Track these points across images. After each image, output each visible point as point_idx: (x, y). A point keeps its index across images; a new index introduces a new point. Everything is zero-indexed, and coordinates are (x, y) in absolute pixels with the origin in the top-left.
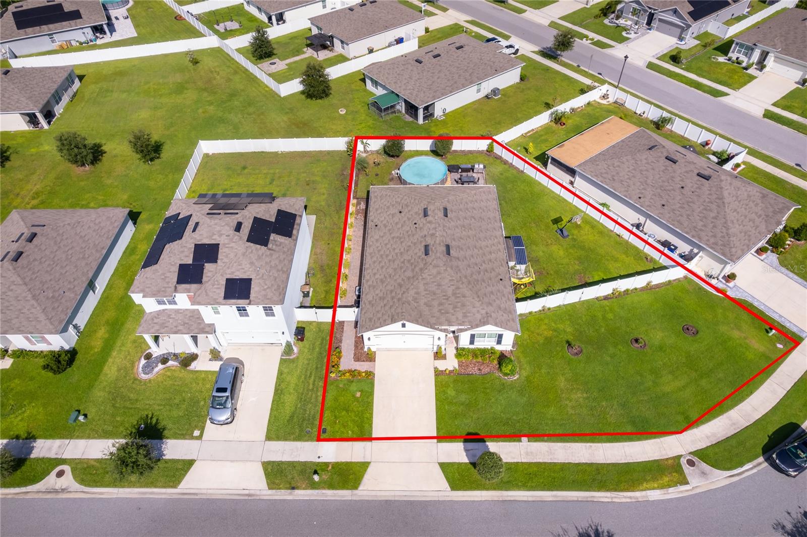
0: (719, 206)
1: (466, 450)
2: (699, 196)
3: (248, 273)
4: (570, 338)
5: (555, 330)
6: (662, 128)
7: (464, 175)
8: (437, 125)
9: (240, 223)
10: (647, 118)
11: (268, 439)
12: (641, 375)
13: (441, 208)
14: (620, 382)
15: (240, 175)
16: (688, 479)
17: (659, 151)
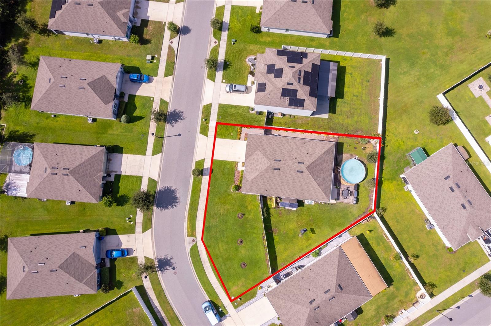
0: (294, 301)
1: (208, 168)
2: (302, 295)
3: (267, 91)
4: (246, 216)
5: (250, 211)
6: (386, 318)
7: (350, 193)
8: (398, 185)
9: (292, 84)
10: (398, 314)
11: (220, 104)
12: (227, 237)
13: (302, 170)
14: (225, 228)
15: (363, 80)
16: (189, 237)
17: (335, 288)
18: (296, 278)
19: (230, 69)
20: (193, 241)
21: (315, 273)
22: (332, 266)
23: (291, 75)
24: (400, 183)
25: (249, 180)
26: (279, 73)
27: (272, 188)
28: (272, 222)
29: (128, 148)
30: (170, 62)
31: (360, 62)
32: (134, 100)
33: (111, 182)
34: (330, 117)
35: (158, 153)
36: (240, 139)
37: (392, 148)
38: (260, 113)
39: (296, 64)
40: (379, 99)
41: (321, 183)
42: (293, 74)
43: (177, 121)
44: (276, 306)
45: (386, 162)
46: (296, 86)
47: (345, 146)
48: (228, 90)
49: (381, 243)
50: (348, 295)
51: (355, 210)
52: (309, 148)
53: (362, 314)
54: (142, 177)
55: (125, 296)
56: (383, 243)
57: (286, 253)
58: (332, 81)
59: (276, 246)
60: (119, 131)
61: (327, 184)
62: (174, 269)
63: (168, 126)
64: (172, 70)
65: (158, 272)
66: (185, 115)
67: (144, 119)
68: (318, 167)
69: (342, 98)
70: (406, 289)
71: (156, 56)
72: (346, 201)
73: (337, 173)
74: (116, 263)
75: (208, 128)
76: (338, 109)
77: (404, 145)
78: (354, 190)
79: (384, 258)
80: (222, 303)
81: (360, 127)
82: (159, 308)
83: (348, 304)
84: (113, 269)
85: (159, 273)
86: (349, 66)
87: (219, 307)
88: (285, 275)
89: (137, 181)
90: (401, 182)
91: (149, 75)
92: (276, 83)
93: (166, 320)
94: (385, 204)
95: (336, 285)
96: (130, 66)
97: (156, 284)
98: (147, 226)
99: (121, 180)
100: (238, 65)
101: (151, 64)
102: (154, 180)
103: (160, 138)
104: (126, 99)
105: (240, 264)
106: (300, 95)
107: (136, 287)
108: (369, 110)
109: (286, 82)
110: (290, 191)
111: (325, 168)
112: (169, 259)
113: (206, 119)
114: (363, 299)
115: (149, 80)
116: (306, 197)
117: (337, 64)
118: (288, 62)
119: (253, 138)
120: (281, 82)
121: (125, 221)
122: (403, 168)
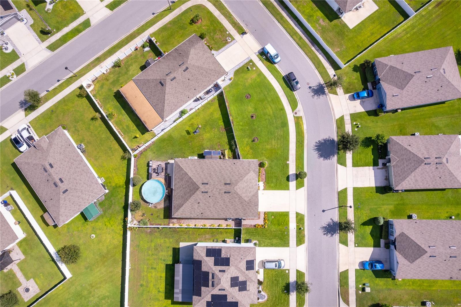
0: (202, 69)
1: (292, 181)
2: (195, 75)
3: (244, 262)
4: (250, 140)
5: (247, 145)
6: (120, 65)
7: (155, 171)
8: (110, 183)
9: (220, 271)
10: (110, 69)
11: (288, 246)
12: (266, 119)
13: (203, 185)
14: (268, 127)
15: (147, 286)
16: (300, 116)
17: (167, 82)
18: (201, 89)
19: (282, 286)
20: (296, 113)
21: (185, 94)
22: (169, 101)
23: (223, 281)
24: (109, 184)
25: (252, 172)
26: (235, 282)
27: (230, 166)
28: (226, 137)
29: (371, 192)
30: (345, 287)
31: (150, 306)
32: (374, 241)
33: (381, 158)
34: (179, 244)
35: (342, 191)
36: (265, 213)
37: (117, 218)
38: (247, 241)
39: (218, 294)
40: (130, 268)
41: (184, 176)
42: (220, 282)
43: (328, 225)
44: (217, 64)
45: (122, 203)
46: (216, 269)
47: (162, 216)
48: (282, 262)
49: (125, 127)
50: (155, 78)
51: (150, 155)
52: (198, 208)
53: (141, 66)
54: (353, 166)
55: (349, 59)
56: (123, 128)
57: (211, 110)
58: (178, 281)
59: (221, 116)
60: (383, 209)
61: (178, 176)
62: (310, 87)
63: (336, 219)
64: (341, 278)
65: (324, 83)
66: (321, 232)
67: (361, 224)
68: (188, 191)
69: (167, 265)
70: (103, 90)
71: (360, 292)
72: (159, 163)
73: (169, 189)
74: (363, 87)
75: (296, 221)
76: (171, 253)
77: (105, 222)
78: (152, 174)
79: (122, 115)
80: (263, 63)
81: (148, 236)
82: (317, 54)
83: (154, 71)
84: (364, 81)
85: (322, 82)
86: (161, 300)
87: (265, 60)
88: (210, 92)
89: (357, 161)
90: (107, 186)
91: (364, 270)
92: (236, 271)
93: (310, 44)
94: (122, 164)
95: (166, 85)
96: (386, 279)
97: (323, 72)
98: (341, 122)
99: (372, 161)
100: (275, 291)
101: (364, 282)
102: (341, 164)
103: (342, 206)
104: (382, 242)
105: (252, 97)
106: (211, 261)
107: (340, 68)
108: (140, 255)
109: (226, 273)
110: (213, 165)
111: (181, 191)
112: (316, 95)
113: (300, 230)
114: (141, 77)
115: (363, 264)
116: (197, 161)
117: (175, 300)
118: (226, 295)
119: (253, 214)
120: (231, 272)
121: (361, 124)
122: (106, 199)
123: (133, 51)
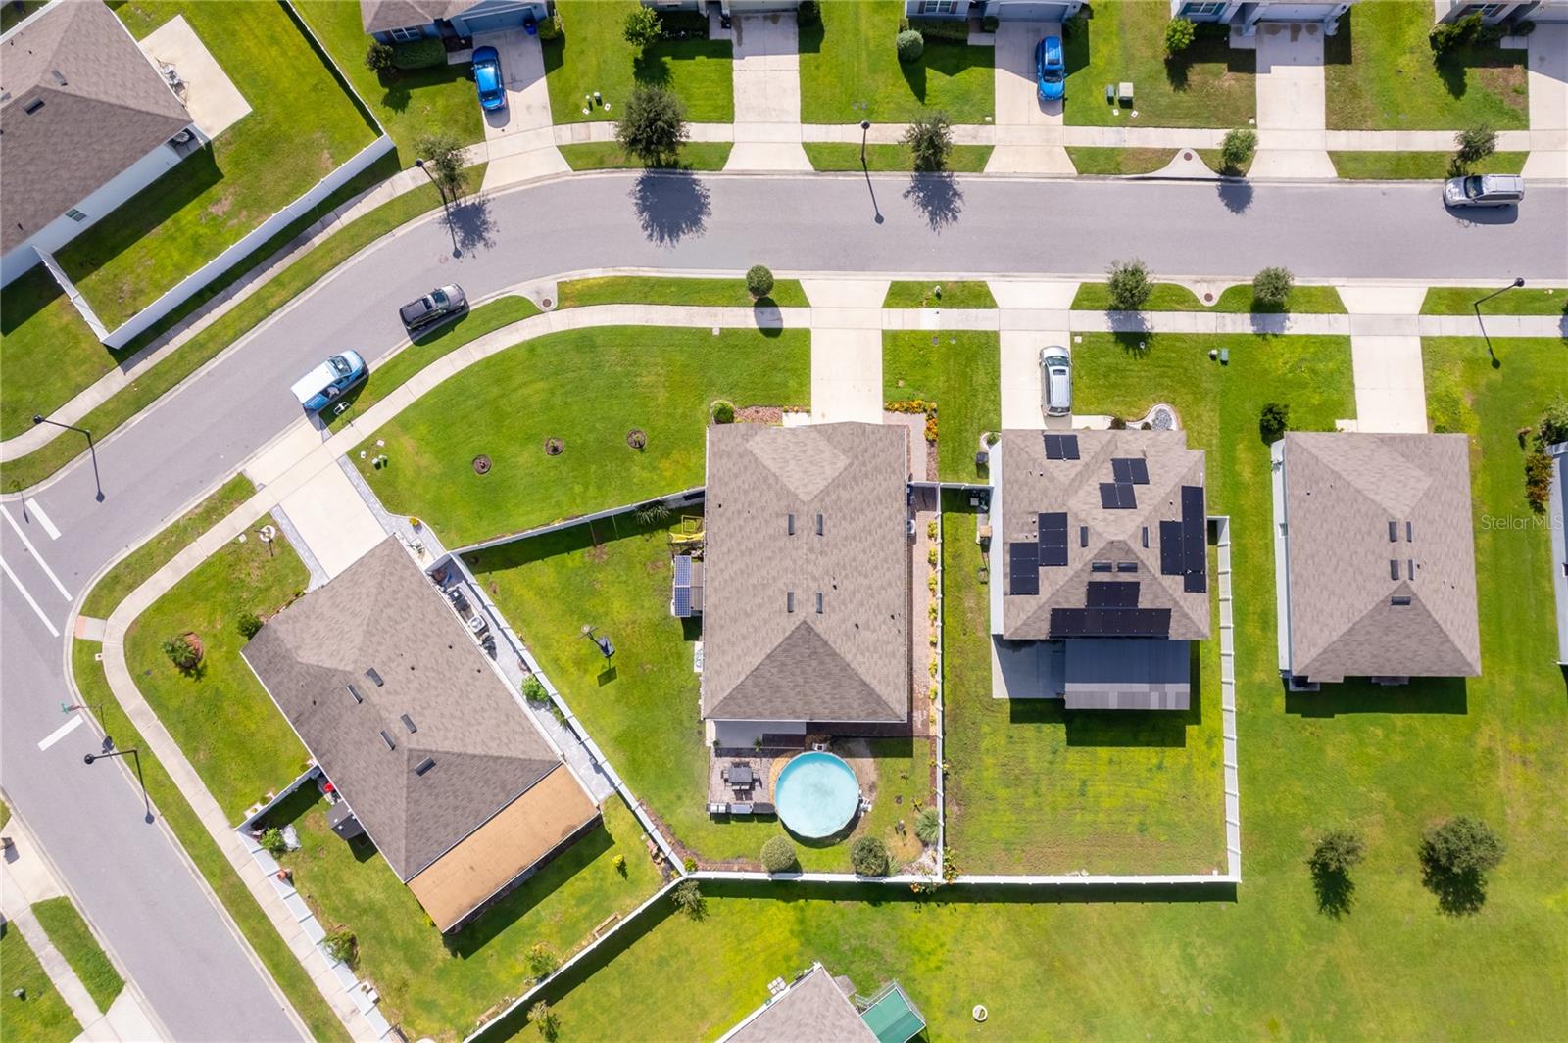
0: (377, 621)
1: (780, 320)
2: (396, 647)
3: (1053, 466)
4: (638, 457)
5: (654, 469)
6: (346, 938)
7: (745, 792)
8: (787, 958)
9: (1084, 545)
10: (361, 979)
11: (996, 334)
12: (566, 403)
13: (796, 610)
14: (592, 395)
15: (1145, 809)
16: (556, 288)
17: (422, 748)
18: (448, 625)
19: (1125, 355)
20: (547, 303)
21: (468, 684)
22: (492, 739)
23: (1116, 534)
24: (793, 963)
25: (752, 445)
26: (1118, 495)
27: (729, 521)
28: (625, 540)
29: (818, 67)
30: (1120, 159)
31: (1207, 796)
32: (975, 65)
33: (706, 31)
34: (999, 703)
35: (814, 160)
36: (886, 409)
37: (912, 926)
38: (982, 468)
39: (1158, 552)
40: (1084, 872)
41: (763, 681)
42: (1120, 541)
43: (925, 206)
44: (360, 570)
45: (861, 911)
46: (1079, 558)
47: (903, 763)
48: (1046, 354)
49: (585, 909)
50: (404, 795)
51: (686, 813)
52: (875, 631)
53: (353, 858)
54: (731, 121)
55: (363, 122)
56: (587, 917)
57: (529, 595)
58: (1122, 696)
59: (549, 560)
60: (871, 34)
61: (763, 704)
62: (457, 254)
63: (905, 180)
64: (1095, 171)
65: (443, 207)
66: (948, 229)
67: (919, 103)
68: (815, 663)
69: (1071, 742)
70: (442, 1002)
71: (1135, 113)
72: (716, 779)
73: (808, 741)
74: (461, 81)
75: (912, 307)
76: (1029, 730)
77: (929, 970)
78: (755, 804)
79: (538, 922)
80: (363, 412)
81: (973, 809)
82: (337, 226)
83: (376, 802)
84: (441, 73)
85: (440, 213)
86: (1189, 758)
87: (351, 403)
88: (460, 596)
89: (715, 108)
90: (798, 968)
91: (1065, 100)
92: (1081, 493)
93: (301, 252)
94: (718, 915)
95: (431, 752)
96: (1090, 37)
97: (407, 208)
98: (580, 157)
99: (715, 60)
100: (1140, 377)
101: (1104, 102)
102: (725, 159)
103: (863, 159)
104: (975, 39)
105: (486, 453)
106: (1051, 575)
107: (394, 150)
108: (1039, 839)
109: (1090, 523)
110: (726, 581)
111: (815, 692)
112: (485, 235)
113: (943, 297)
114: (398, 850)
115: (1048, 102)
116: (712, 635)
117: (1186, 706)
118: (1163, 524)
119: (891, 443)
120: (1086, 507)
121: (590, 91)
122: (847, 971)
123: (294, 890)
